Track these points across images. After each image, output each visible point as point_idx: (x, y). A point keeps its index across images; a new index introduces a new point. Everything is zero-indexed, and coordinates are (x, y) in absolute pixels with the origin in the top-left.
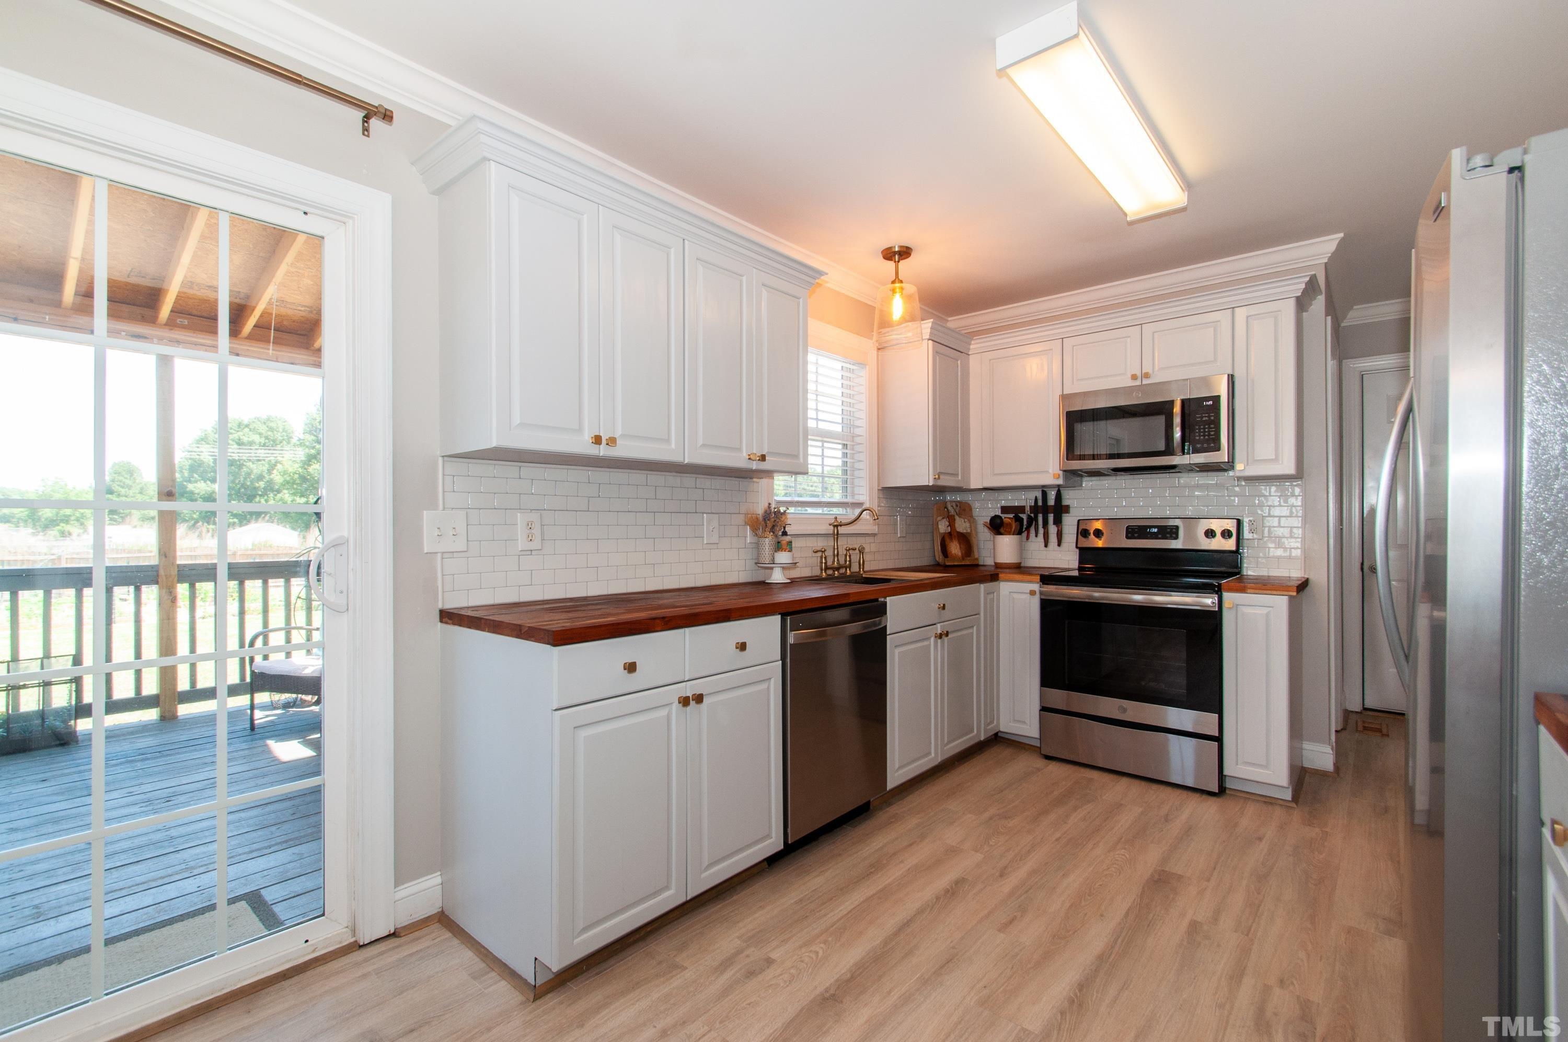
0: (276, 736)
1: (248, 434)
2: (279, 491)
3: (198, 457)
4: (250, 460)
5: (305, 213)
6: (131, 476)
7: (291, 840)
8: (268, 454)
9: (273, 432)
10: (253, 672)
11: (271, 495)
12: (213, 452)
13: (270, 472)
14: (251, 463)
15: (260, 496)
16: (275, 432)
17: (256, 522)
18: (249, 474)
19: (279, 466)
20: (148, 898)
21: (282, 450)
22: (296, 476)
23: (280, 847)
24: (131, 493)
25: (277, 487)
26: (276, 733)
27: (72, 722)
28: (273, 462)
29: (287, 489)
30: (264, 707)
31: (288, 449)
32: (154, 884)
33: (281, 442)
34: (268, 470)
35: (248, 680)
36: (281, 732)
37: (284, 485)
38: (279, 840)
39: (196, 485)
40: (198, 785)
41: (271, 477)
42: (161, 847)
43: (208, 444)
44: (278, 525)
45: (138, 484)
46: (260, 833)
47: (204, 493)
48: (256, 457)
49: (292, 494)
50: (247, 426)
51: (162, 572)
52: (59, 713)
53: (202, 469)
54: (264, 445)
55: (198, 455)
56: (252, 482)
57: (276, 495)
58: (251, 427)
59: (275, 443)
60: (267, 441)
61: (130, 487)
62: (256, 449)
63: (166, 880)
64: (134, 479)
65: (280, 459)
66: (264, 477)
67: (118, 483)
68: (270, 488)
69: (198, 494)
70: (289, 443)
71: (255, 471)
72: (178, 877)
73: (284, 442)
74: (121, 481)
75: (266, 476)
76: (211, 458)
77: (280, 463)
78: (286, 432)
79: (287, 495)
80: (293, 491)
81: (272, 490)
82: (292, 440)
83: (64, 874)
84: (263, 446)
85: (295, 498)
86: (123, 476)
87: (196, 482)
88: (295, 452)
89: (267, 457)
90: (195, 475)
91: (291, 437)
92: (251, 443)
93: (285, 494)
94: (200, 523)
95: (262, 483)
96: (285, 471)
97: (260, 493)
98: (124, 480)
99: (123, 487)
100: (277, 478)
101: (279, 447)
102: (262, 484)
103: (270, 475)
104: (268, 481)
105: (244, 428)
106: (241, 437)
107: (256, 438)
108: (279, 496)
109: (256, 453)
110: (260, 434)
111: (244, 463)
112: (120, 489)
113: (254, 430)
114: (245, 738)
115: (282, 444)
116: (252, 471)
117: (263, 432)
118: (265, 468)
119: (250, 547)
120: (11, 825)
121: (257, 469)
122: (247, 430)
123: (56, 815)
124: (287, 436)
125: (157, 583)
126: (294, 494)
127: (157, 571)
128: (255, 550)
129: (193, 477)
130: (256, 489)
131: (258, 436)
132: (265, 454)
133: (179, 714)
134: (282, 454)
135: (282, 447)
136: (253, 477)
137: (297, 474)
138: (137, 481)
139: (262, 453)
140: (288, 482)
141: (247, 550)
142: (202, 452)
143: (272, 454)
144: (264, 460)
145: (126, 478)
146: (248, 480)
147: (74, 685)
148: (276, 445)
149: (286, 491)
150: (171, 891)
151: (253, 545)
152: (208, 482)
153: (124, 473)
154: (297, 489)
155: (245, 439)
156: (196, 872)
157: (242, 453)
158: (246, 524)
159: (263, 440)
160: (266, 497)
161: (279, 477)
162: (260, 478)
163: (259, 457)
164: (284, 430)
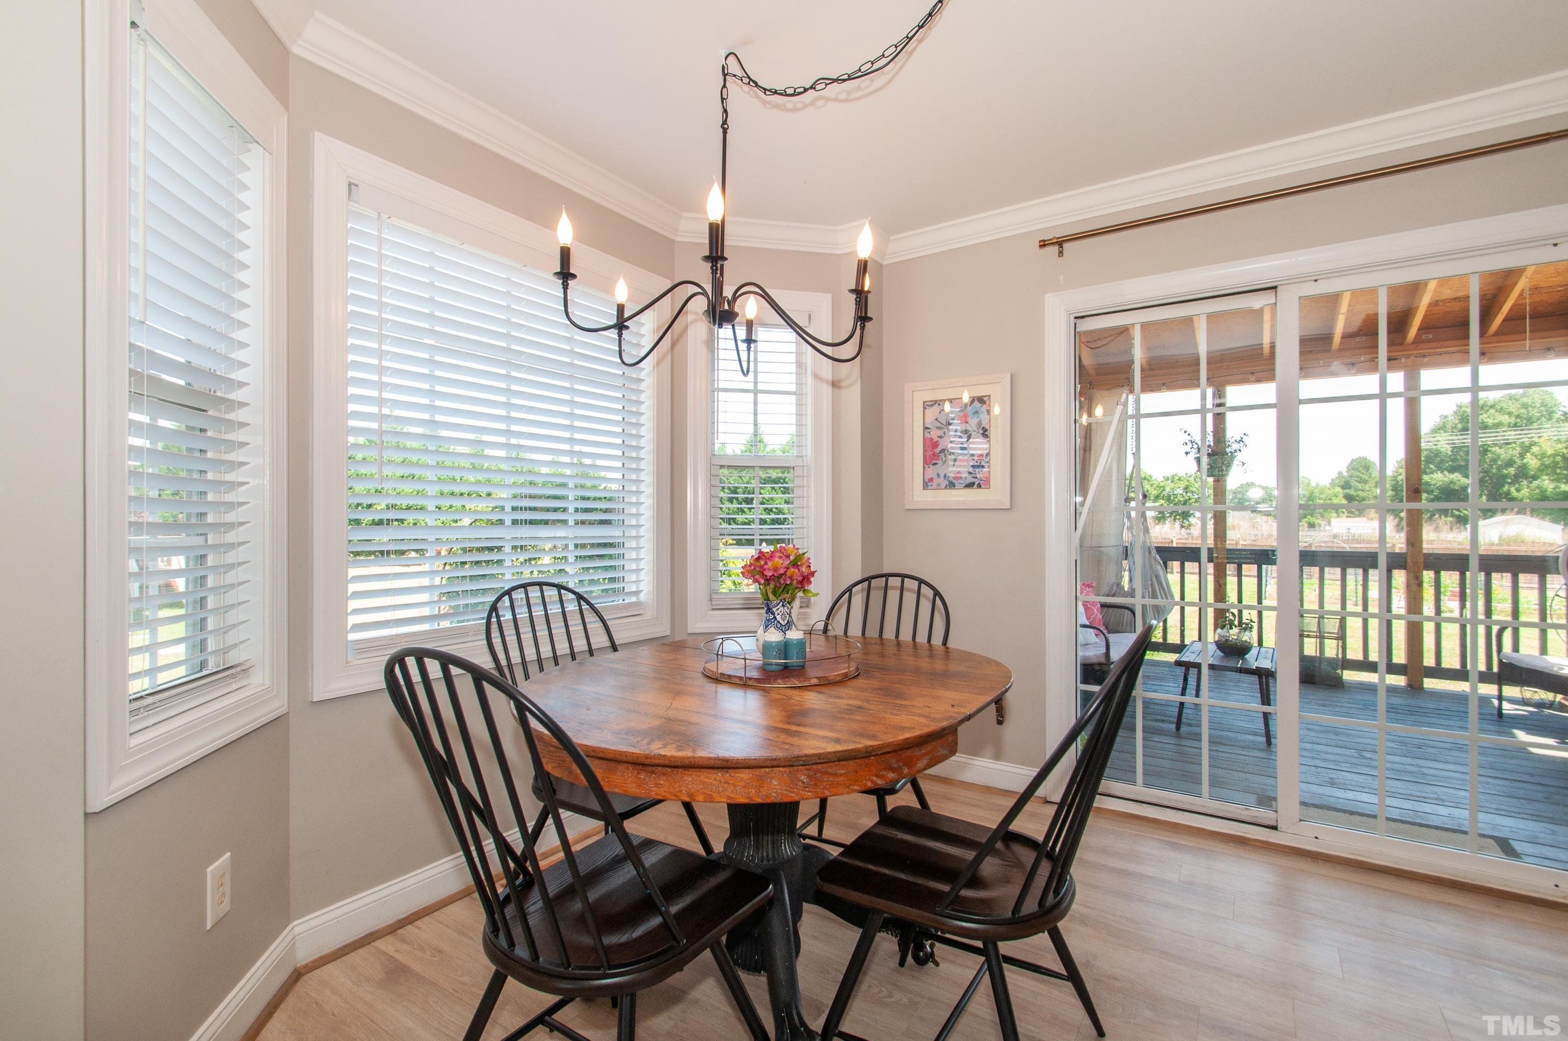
0: (1527, 729)
1: (1494, 415)
2: (1535, 478)
3: (1434, 447)
4: (1496, 445)
5: (1555, 245)
6: (1367, 471)
7: (1541, 816)
8: (1520, 434)
9: (1526, 408)
10: (1500, 662)
11: (1525, 482)
12: (1452, 440)
13: (1522, 456)
14: (1497, 448)
15: (1509, 484)
16: (1530, 409)
17: (1503, 515)
18: (1494, 461)
19: (1535, 449)
20: (1408, 805)
21: (1540, 429)
22: (1559, 459)
23: (1529, 817)
24: (1367, 487)
25: (1532, 473)
26: (1527, 727)
27: (1339, 671)
28: (1527, 444)
29: (1547, 475)
30: (1512, 701)
31: (1547, 426)
32: (1411, 798)
33: (1538, 419)
34: (1520, 454)
35: (1495, 669)
36: (1532, 727)
37: (1542, 470)
38: (1529, 812)
39: (1432, 475)
40: (1447, 746)
41: (1525, 461)
42: (1416, 777)
43: (1445, 432)
44: (1532, 516)
45: (1373, 479)
46: (1509, 800)
47: (1441, 483)
48: (1504, 440)
49: (1553, 480)
50: (1492, 407)
51: (1409, 560)
52: (1330, 661)
53: (1439, 459)
54: (1515, 425)
55: (1435, 445)
56: (1499, 469)
57: (1531, 482)
58: (1498, 407)
59: (1530, 421)
60: (1518, 420)
61: (1365, 482)
62: (1504, 431)
63: (1422, 800)
64: (1370, 473)
65: (1536, 440)
66: (1515, 462)
67: (1355, 479)
68: (1523, 474)
69: (1434, 485)
70: (1550, 419)
71: (1502, 457)
72: (1433, 802)
73: (1543, 419)
74: (1358, 477)
75: (1517, 460)
76: (1448, 446)
77: (1535, 444)
78: (1545, 406)
79: (1547, 482)
80: (1555, 477)
81: (1525, 476)
82: (1554, 414)
83: (1345, 767)
84: (1513, 427)
85: (1559, 484)
86: (1360, 472)
87: (1432, 473)
88: (1560, 429)
89: (1518, 439)
90: (1431, 466)
91: (1553, 412)
92: (1499, 425)
93: (1544, 480)
94: (1437, 516)
95: (1512, 469)
96: (1543, 454)
97: (1509, 481)
98: (1361, 475)
99: (1360, 482)
100: (1532, 462)
101: (1535, 425)
102: (1512, 471)
103: (1522, 460)
104: (1519, 467)
105: (1488, 411)
106: (1485, 420)
107: (1505, 419)
108: (1535, 483)
109: (1504, 436)
110: (1510, 414)
111: (1489, 449)
112: (1357, 484)
113: (1501, 411)
114: (1492, 722)
115: (1539, 422)
116: (1499, 457)
117: (1513, 410)
118: (1516, 453)
119: (1496, 542)
120: (1310, 727)
121: (1503, 454)
122: (1492, 411)
123: (1338, 730)
124: (1547, 411)
125: (1405, 568)
126: (1557, 480)
127: (1406, 558)
128: (1502, 545)
129: (1429, 468)
130: (1504, 477)
131: (1506, 417)
132: (1516, 435)
133: (1425, 686)
134: (1539, 433)
135: (1539, 425)
136: (1499, 463)
137: (1559, 455)
138: (1373, 476)
139: (1511, 435)
140: (1547, 467)
141: (1493, 545)
142: (1438, 441)
143: (1526, 434)
144: (1515, 443)
145: (1363, 474)
146: (1494, 467)
147: (1340, 643)
148: (1531, 423)
149: (1545, 477)
150: (1427, 808)
151: (1500, 538)
152: (1446, 472)
153: (1361, 468)
154: (1560, 474)
155: (1490, 422)
156: (1446, 804)
157: (1486, 437)
158: (1491, 517)
159: (1512, 420)
160: (1517, 486)
161: (1535, 461)
162: (1510, 463)
163: (1508, 439)
164: (1542, 405)
